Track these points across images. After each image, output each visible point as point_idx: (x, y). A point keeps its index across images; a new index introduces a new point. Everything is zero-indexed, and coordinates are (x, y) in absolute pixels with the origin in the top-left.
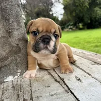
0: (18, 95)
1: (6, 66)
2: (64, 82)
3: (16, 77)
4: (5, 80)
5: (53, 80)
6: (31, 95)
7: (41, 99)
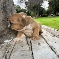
0: (7, 49)
1: (4, 34)
2: (31, 45)
3: (10, 40)
4: (5, 42)
5: (27, 43)
6: (13, 50)
7: (16, 52)
